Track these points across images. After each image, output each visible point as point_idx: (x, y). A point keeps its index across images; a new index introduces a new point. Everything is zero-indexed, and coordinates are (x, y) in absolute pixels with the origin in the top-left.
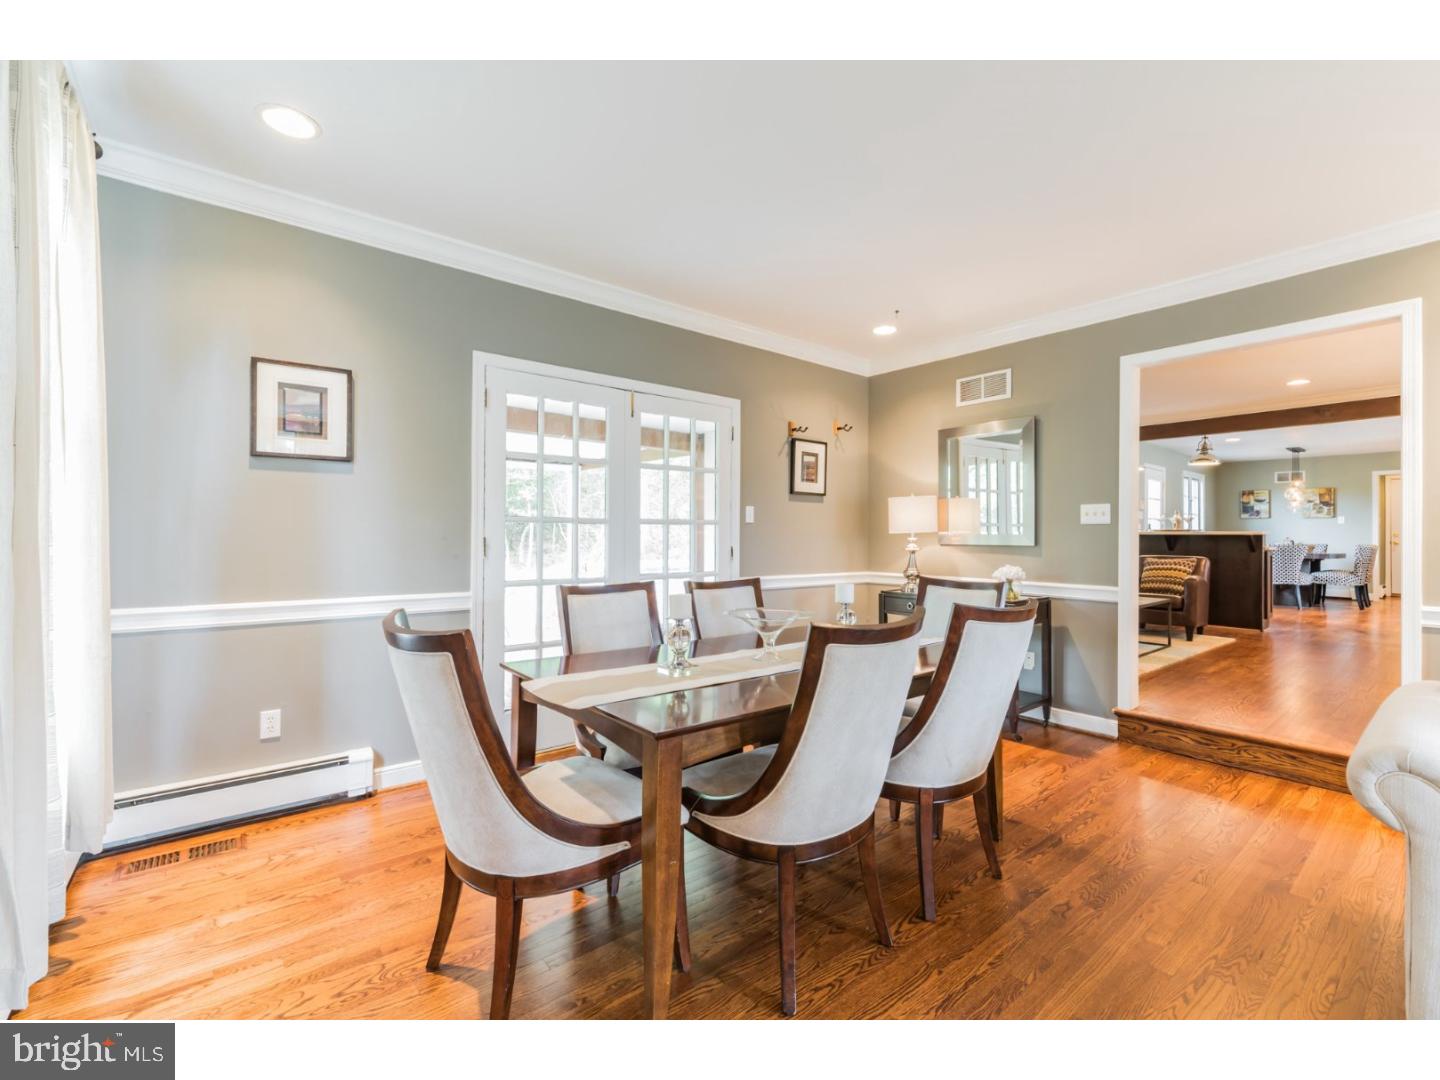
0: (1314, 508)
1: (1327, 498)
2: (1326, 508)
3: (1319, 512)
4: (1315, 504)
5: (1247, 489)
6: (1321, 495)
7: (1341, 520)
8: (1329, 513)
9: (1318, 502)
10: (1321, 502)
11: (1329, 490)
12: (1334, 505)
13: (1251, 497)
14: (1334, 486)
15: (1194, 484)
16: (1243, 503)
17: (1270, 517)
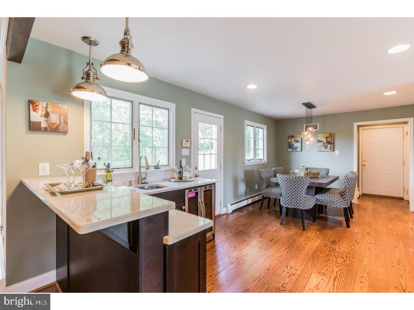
0: (323, 146)
1: (330, 140)
2: (329, 146)
3: (326, 148)
4: (324, 143)
5: (291, 134)
6: (327, 138)
7: (337, 152)
8: (331, 148)
9: (325, 142)
10: (327, 142)
11: (331, 134)
12: (334, 144)
13: (293, 139)
14: (334, 132)
15: (261, 131)
16: (289, 142)
17: (302, 150)
